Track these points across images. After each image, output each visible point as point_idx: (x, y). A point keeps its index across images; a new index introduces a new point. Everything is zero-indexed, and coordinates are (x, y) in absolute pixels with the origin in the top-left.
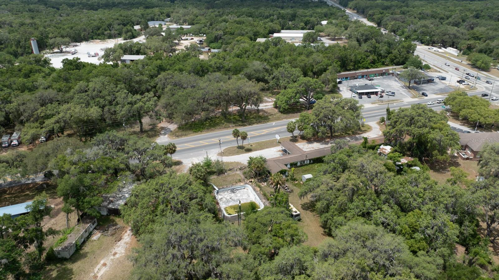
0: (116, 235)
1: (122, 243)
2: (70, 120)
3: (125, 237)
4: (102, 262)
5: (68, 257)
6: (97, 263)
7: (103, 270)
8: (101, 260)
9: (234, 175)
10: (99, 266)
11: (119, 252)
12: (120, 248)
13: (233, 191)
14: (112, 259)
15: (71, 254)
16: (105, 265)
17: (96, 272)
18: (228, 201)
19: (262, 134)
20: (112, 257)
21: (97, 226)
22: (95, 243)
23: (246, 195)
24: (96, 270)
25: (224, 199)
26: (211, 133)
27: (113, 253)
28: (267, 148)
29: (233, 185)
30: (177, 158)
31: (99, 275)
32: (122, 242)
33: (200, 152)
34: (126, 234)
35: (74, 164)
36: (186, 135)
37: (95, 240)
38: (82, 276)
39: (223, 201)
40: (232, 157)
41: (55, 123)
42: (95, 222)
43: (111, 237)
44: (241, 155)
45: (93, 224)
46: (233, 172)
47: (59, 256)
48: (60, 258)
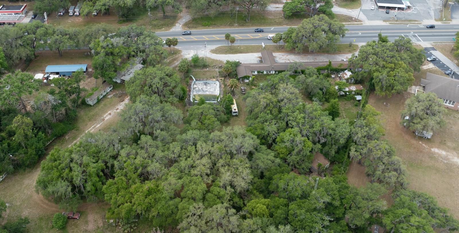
0: (121, 98)
1: (123, 104)
2: (112, 5)
3: (126, 100)
4: (109, 112)
5: (92, 105)
6: (107, 112)
7: (109, 117)
8: (109, 111)
9: (213, 71)
10: (107, 114)
11: (120, 109)
12: (121, 106)
13: (206, 84)
14: (115, 112)
15: (94, 103)
16: (110, 114)
17: (104, 117)
18: (199, 90)
19: (256, 37)
20: (115, 111)
21: (112, 89)
22: (108, 100)
23: (213, 89)
24: (105, 116)
25: (197, 89)
26: (216, 29)
27: (116, 108)
28: (252, 52)
29: (208, 79)
30: (180, 48)
31: (106, 119)
32: (124, 102)
33: (198, 46)
34: (127, 98)
35: (104, 48)
36: (196, 28)
37: (109, 98)
38: (97, 118)
39: (196, 90)
40: (221, 55)
41: (102, 6)
42: (111, 87)
43: (118, 98)
44: (228, 55)
45: (110, 88)
46: (213, 69)
47: (88, 103)
48: (88, 104)
